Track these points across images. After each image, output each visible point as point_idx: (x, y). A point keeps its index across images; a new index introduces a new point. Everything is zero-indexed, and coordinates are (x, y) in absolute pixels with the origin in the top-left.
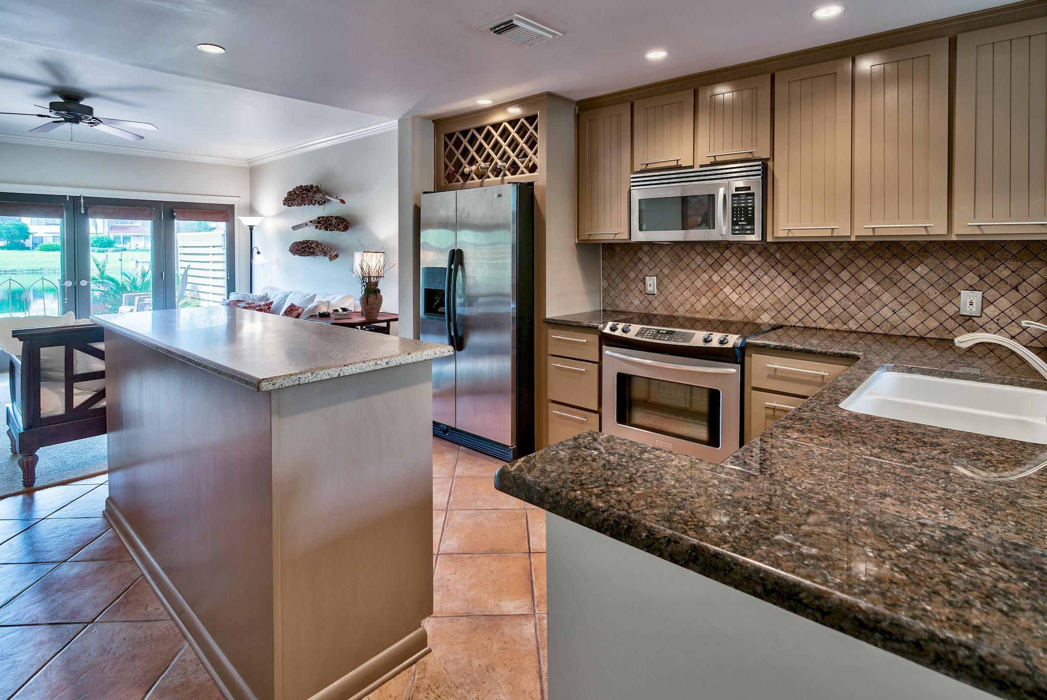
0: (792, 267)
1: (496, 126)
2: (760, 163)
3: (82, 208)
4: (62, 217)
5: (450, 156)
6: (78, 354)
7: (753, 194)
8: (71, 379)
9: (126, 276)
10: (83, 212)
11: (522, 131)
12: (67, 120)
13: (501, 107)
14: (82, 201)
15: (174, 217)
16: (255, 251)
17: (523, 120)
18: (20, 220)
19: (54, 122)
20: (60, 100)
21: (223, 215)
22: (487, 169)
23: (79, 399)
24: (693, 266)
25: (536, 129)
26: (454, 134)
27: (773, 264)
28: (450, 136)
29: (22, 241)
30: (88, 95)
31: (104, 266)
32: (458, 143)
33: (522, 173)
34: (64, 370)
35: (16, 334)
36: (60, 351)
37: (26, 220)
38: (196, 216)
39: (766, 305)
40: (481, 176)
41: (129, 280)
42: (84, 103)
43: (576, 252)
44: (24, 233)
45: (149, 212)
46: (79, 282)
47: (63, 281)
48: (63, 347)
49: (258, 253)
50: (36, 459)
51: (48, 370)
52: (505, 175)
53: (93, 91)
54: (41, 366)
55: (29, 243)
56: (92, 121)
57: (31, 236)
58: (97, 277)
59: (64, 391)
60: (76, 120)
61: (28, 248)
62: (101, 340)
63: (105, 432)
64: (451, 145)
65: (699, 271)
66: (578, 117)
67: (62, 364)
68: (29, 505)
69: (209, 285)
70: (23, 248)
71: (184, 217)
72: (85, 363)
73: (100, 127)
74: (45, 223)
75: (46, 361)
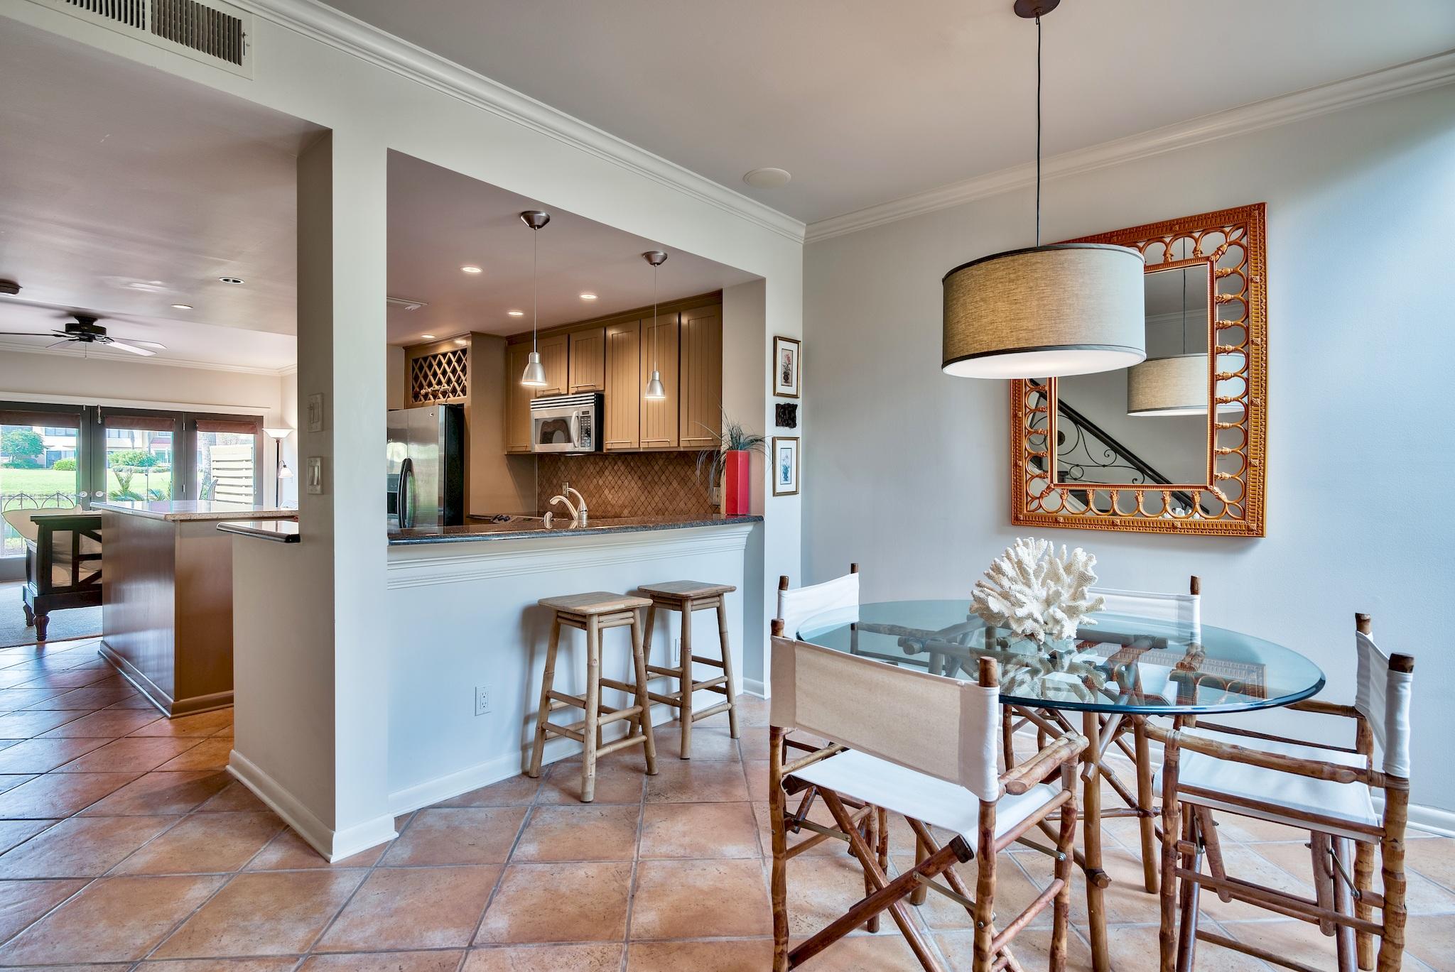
0: (639, 473)
1: (444, 355)
2: (593, 394)
3: (99, 418)
4: (77, 426)
5: (416, 378)
6: (84, 539)
7: (590, 416)
8: (78, 559)
9: (153, 493)
10: (100, 422)
11: (459, 361)
12: (81, 340)
13: (450, 339)
14: (99, 411)
15: (196, 429)
16: (281, 465)
17: (459, 352)
18: (32, 429)
19: (70, 340)
20: (76, 322)
21: (251, 426)
22: (438, 390)
23: (83, 576)
24: (589, 473)
25: (466, 360)
26: (418, 359)
27: (630, 470)
28: (416, 361)
29: (33, 457)
30: (102, 317)
31: (128, 482)
32: (421, 368)
33: (459, 396)
34: (71, 553)
35: (33, 519)
36: (68, 535)
37: (38, 430)
38: (220, 428)
39: (627, 503)
40: (435, 397)
41: (155, 498)
42: (97, 323)
43: (506, 462)
44: (36, 445)
45: (169, 422)
46: (94, 494)
47: (78, 491)
48: (72, 531)
49: (285, 466)
50: (47, 620)
51: (59, 553)
52: (449, 397)
53: (105, 315)
54: (53, 550)
55: (42, 458)
56: (105, 340)
57: (45, 450)
58: (119, 493)
59: (71, 569)
60: (90, 339)
61: (41, 467)
62: (100, 528)
63: (100, 604)
64: (417, 370)
65: (592, 477)
66: (507, 351)
67: (69, 548)
68: (40, 654)
69: (242, 503)
70: (33, 465)
71: (207, 428)
72: (89, 545)
73: (112, 344)
74: (64, 434)
75: (58, 545)
